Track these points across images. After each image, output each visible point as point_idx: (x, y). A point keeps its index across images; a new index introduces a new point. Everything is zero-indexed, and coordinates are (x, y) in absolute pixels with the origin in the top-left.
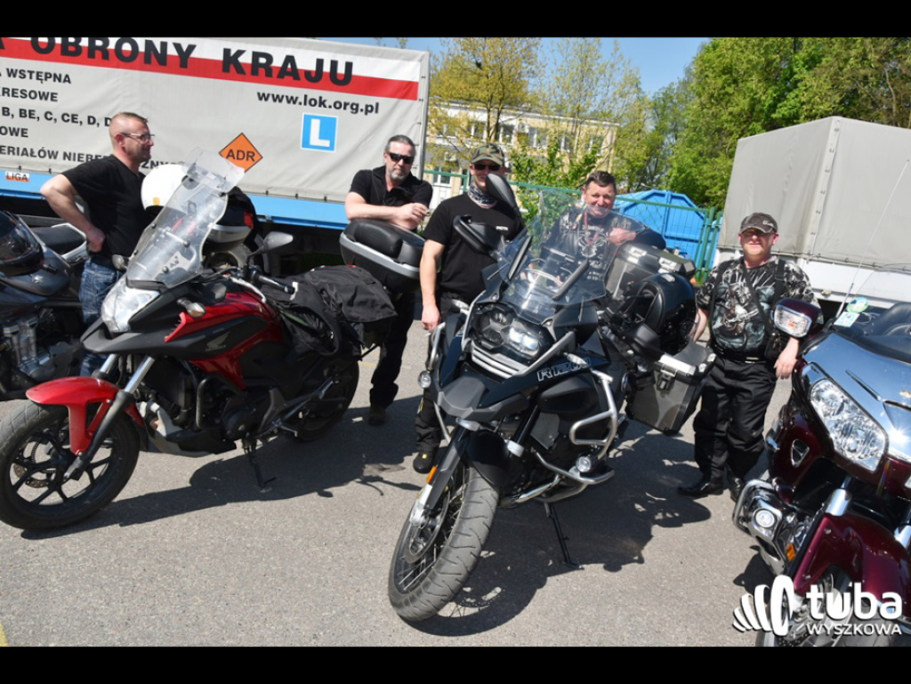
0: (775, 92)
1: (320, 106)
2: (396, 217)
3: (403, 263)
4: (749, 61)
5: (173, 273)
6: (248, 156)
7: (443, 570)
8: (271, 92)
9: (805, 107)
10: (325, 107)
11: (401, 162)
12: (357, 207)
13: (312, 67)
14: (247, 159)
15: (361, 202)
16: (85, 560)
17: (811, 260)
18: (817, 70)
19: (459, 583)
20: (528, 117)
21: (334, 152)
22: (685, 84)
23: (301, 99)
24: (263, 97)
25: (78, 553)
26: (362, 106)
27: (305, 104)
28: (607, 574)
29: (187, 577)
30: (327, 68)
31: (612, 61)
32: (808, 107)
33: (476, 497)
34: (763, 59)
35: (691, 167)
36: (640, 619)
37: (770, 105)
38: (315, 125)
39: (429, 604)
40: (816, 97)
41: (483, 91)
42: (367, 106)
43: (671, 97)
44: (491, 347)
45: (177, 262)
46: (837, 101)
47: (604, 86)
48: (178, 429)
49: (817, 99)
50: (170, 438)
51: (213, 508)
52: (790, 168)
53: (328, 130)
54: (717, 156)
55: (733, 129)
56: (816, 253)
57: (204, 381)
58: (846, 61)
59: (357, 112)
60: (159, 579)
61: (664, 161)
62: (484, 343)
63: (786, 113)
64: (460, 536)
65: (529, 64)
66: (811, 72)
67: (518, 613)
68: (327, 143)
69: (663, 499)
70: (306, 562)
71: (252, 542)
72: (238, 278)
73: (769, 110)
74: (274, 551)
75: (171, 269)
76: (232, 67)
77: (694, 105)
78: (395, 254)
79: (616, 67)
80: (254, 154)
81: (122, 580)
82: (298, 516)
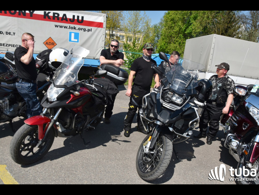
0: (186, 26)
1: (74, 29)
2: (115, 63)
3: (120, 77)
4: (178, 18)
5: (69, 83)
6: (52, 44)
7: (162, 166)
8: (59, 25)
9: (194, 30)
10: (76, 29)
11: (114, 47)
12: (103, 60)
13: (72, 18)
14: (52, 45)
15: (104, 59)
16: (45, 173)
17: (209, 72)
18: (196, 20)
19: (166, 169)
20: (121, 32)
21: (79, 43)
22: (161, 23)
23: (68, 27)
24: (56, 26)
25: (42, 170)
26: (87, 29)
27: (70, 28)
28: (189, 162)
29: (78, 175)
30: (76, 18)
31: (144, 17)
32: (195, 30)
33: (168, 144)
34: (182, 17)
35: (163, 46)
36: (203, 174)
37: (184, 30)
38: (73, 35)
39: (157, 176)
40: (196, 28)
41: (108, 25)
42: (88, 29)
43: (156, 27)
44: (168, 102)
45: (70, 79)
46: (202, 29)
47: (142, 24)
48: (65, 129)
49: (197, 28)
50: (62, 132)
51: (75, 153)
52: (202, 48)
53: (77, 36)
54: (171, 43)
55: (175, 36)
56: (210, 70)
57: (76, 115)
58: (204, 18)
59: (85, 31)
60: (71, 176)
61: (155, 45)
62: (166, 101)
63: (189, 32)
64: (166, 156)
65: (121, 17)
66: (195, 21)
67: (173, 175)
68: (76, 40)
69: (192, 140)
70: (110, 166)
71: (92, 162)
72: (87, 83)
73: (184, 31)
74: (99, 164)
75: (68, 81)
76: (47, 17)
77: (164, 29)
78: (117, 74)
79: (145, 18)
80: (54, 43)
81: (60, 178)
82: (100, 153)
